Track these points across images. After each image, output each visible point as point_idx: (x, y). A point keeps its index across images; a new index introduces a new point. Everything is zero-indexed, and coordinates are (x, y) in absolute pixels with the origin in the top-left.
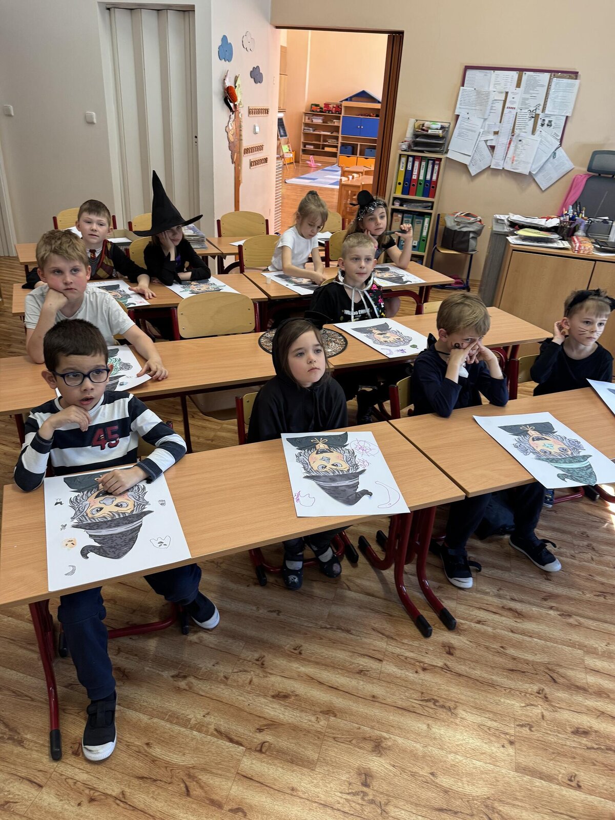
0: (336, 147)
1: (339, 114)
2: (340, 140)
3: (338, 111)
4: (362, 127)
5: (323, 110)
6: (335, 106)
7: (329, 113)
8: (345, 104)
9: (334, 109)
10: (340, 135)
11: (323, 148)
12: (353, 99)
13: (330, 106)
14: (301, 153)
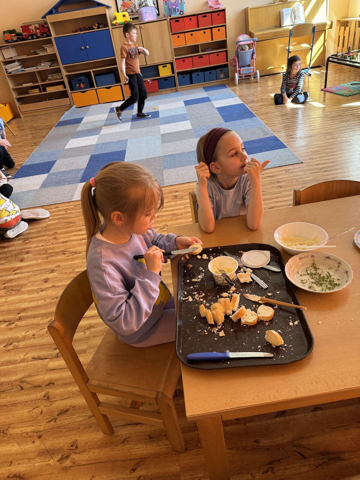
0: (62, 83)
1: (48, 36)
2: (64, 73)
3: (45, 33)
4: (88, 47)
5: (24, 37)
6: (37, 26)
7: (33, 39)
8: (50, 19)
9: (38, 31)
10: (61, 66)
11: (45, 90)
12: (59, 9)
13: (30, 28)
14: (18, 104)
